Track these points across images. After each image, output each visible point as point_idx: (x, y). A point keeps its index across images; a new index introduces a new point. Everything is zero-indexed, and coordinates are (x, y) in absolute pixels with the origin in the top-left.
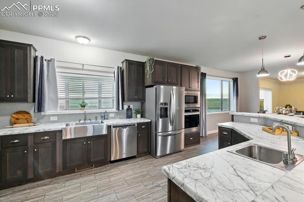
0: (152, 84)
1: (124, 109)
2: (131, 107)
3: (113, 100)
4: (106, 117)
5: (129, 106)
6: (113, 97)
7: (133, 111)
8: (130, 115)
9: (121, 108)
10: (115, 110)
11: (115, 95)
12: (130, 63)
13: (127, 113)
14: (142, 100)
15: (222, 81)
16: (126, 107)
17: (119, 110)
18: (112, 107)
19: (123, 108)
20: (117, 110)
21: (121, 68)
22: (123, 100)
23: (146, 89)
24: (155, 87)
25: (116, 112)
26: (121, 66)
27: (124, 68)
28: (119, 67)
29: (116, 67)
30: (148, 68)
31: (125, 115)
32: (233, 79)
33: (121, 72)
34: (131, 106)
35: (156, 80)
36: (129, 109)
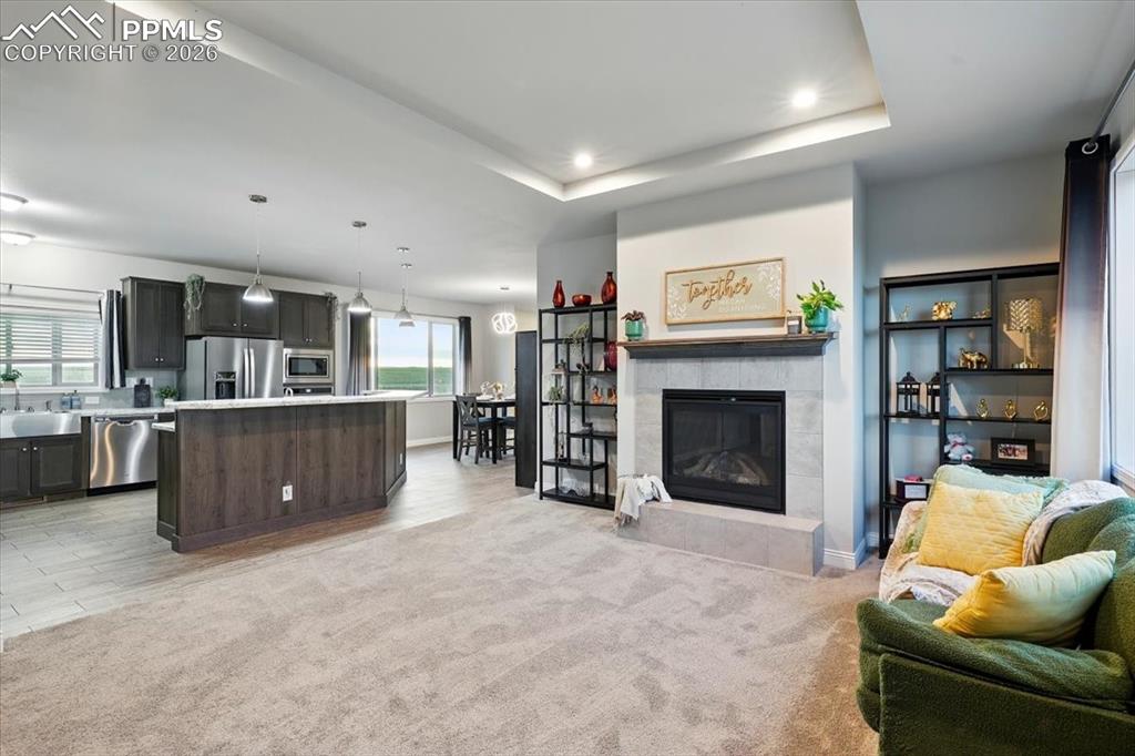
0: (200, 333)
1: (128, 386)
2: (147, 383)
3: (96, 367)
4: (75, 403)
5: (142, 381)
6: (96, 359)
7: (154, 392)
8: (144, 400)
9: (117, 384)
10: (101, 387)
11: (101, 354)
12: (141, 285)
13: (136, 398)
14: (180, 366)
15: (431, 323)
16: (132, 382)
17: (112, 387)
18: (92, 381)
19: (123, 384)
20: (107, 386)
21: (118, 293)
22: (124, 366)
23: (189, 342)
24: (204, 339)
25: (104, 394)
26: (120, 290)
27: (128, 292)
28: (112, 292)
29: (105, 292)
30: (189, 299)
31: (132, 400)
32: (460, 319)
33: (118, 301)
34: (147, 379)
35: (211, 324)
36: (142, 387)
